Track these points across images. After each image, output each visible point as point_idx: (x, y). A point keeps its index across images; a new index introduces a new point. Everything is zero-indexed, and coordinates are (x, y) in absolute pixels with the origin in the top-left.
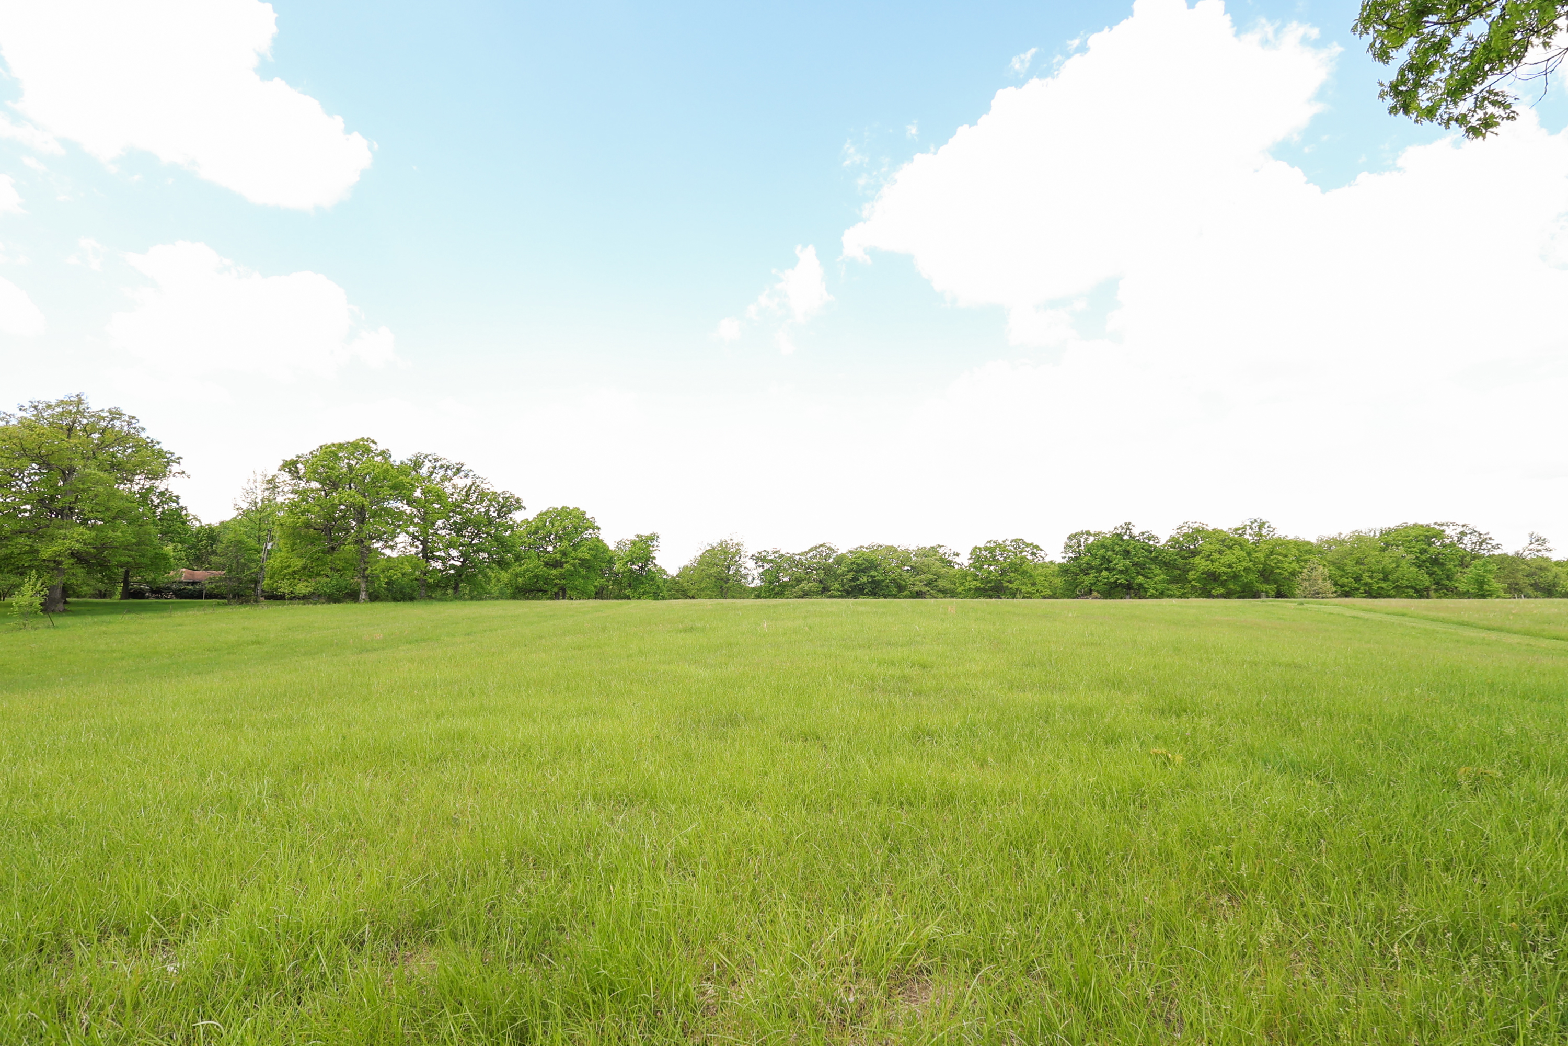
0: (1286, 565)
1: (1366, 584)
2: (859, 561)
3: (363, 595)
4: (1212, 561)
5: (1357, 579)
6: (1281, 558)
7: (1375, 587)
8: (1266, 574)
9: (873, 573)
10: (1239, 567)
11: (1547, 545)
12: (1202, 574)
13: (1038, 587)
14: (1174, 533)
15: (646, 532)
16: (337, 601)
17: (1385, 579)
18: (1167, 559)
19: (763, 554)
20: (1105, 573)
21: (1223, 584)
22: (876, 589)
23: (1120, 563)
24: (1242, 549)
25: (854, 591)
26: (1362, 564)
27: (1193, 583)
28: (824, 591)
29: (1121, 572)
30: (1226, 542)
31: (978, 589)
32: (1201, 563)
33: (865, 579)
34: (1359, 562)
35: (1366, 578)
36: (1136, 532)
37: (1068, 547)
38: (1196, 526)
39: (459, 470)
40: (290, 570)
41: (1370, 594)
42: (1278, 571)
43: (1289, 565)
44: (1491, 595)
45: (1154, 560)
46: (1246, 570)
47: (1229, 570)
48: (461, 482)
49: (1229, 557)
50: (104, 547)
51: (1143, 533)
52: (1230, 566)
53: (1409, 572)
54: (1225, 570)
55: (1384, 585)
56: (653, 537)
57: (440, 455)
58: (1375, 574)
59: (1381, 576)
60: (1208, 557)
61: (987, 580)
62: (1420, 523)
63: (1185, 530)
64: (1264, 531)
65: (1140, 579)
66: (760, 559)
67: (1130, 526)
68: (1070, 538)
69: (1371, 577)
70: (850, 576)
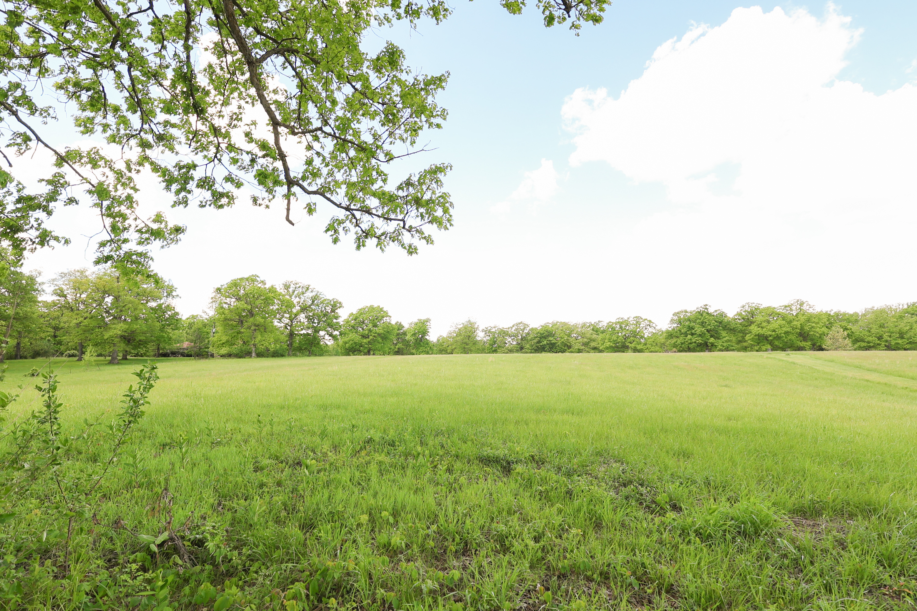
0: (818, 330)
1: (887, 341)
3: (254, 354)
4: (762, 328)
5: (880, 338)
6: (813, 325)
7: (893, 343)
8: (803, 335)
9: (551, 339)
10: (779, 332)
12: (755, 336)
13: (648, 346)
14: (739, 310)
15: (423, 318)
16: (240, 357)
17: (902, 337)
18: (733, 326)
19: (489, 328)
20: (689, 337)
21: (770, 342)
22: (552, 348)
23: (699, 329)
24: (784, 320)
25: (539, 349)
26: (884, 328)
27: (749, 342)
28: (521, 349)
29: (700, 335)
30: (773, 315)
31: (611, 347)
32: (754, 329)
33: (545, 342)
34: (882, 326)
35: (886, 337)
36: (711, 310)
37: (673, 320)
38: (754, 305)
39: (308, 289)
40: (221, 342)
41: (889, 348)
42: (812, 333)
43: (820, 330)
45: (725, 328)
46: (787, 333)
47: (774, 333)
48: (309, 294)
49: (774, 325)
50: (133, 332)
51: (716, 311)
52: (774, 331)
54: (770, 333)
55: (900, 341)
56: (428, 320)
57: (298, 281)
58: (892, 335)
59: (898, 335)
60: (760, 325)
61: (615, 342)
63: (747, 308)
64: (804, 308)
65: (712, 340)
66: (487, 331)
67: (708, 307)
68: (675, 315)
69: (890, 336)
70: (535, 341)
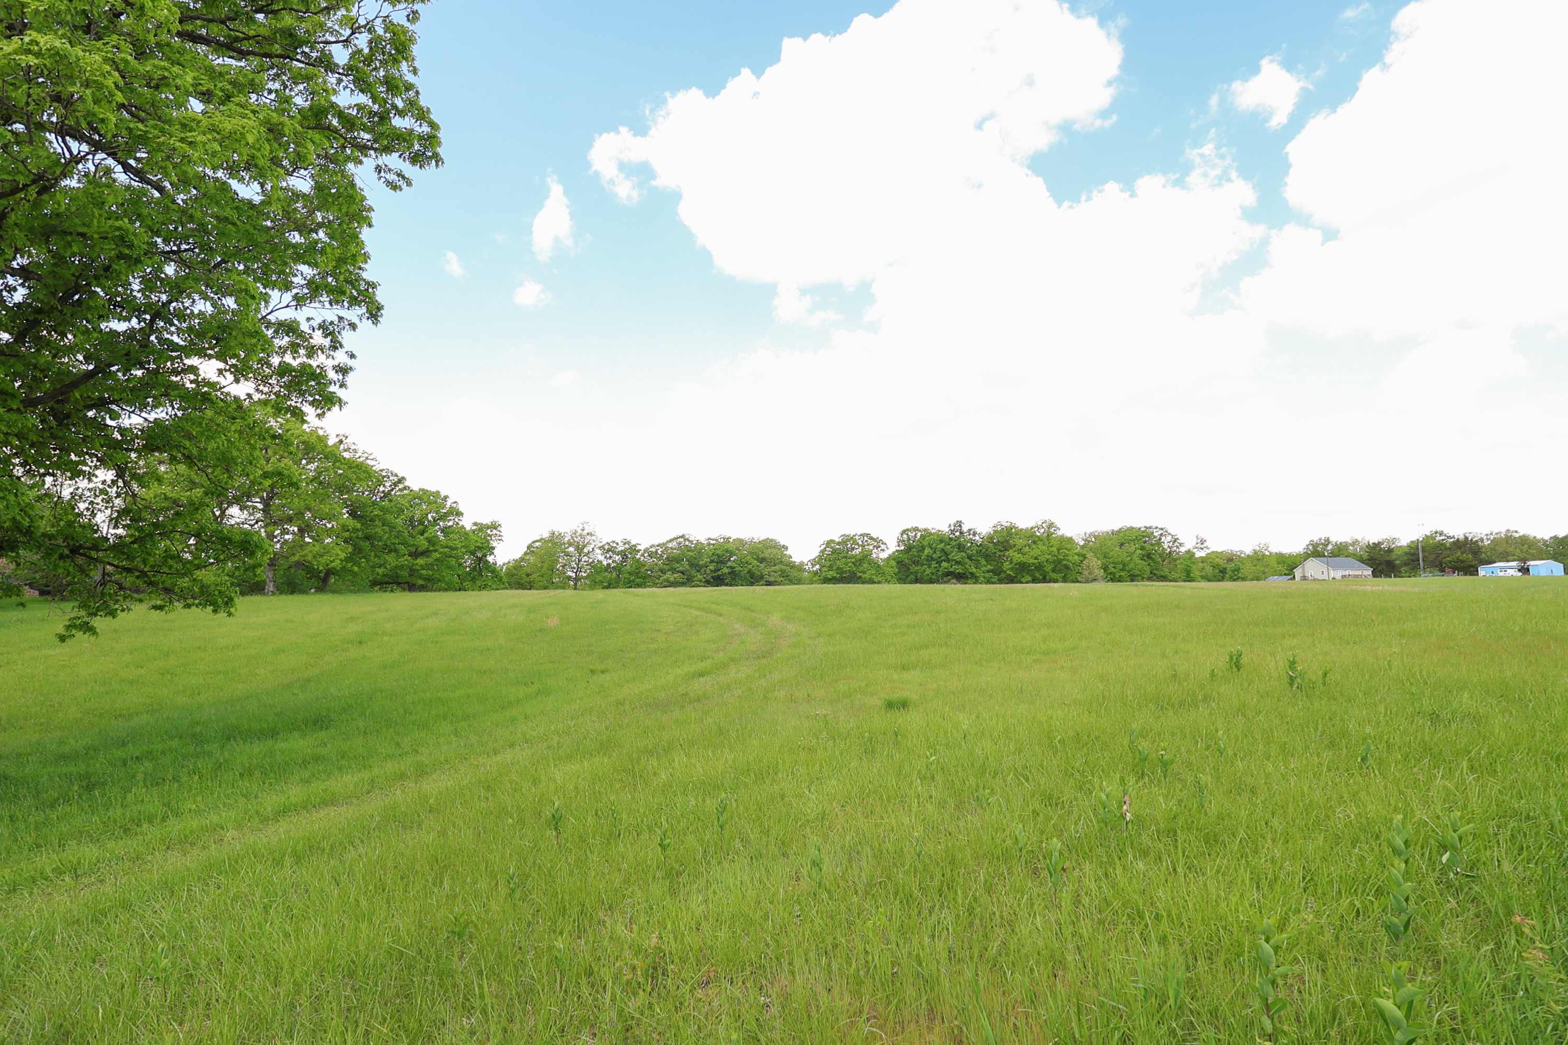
0: (1071, 558)
1: (1111, 573)
2: (719, 552)
3: (270, 587)
4: (1021, 554)
5: (1106, 569)
6: (1067, 551)
7: (1117, 575)
8: (1059, 564)
10: (1041, 559)
11: (1205, 544)
12: (1015, 564)
14: (993, 529)
17: (1122, 570)
18: (987, 552)
21: (1029, 572)
26: (1108, 557)
27: (1008, 572)
29: (957, 563)
30: (1031, 536)
32: (1014, 555)
34: (1106, 556)
35: (1111, 568)
37: (900, 541)
42: (1066, 562)
43: (1073, 558)
44: (1193, 581)
45: (978, 552)
46: (1046, 561)
47: (1036, 561)
52: (1036, 558)
53: (1139, 565)
54: (1033, 561)
55: (1122, 574)
56: (495, 526)
58: (1117, 565)
59: (1121, 566)
60: (1020, 551)
62: (1134, 526)
64: (1052, 530)
65: (973, 569)
68: (904, 532)
69: (1114, 568)
70: (712, 567)
